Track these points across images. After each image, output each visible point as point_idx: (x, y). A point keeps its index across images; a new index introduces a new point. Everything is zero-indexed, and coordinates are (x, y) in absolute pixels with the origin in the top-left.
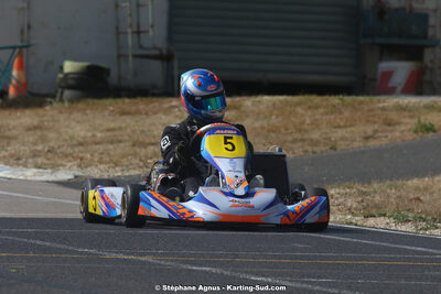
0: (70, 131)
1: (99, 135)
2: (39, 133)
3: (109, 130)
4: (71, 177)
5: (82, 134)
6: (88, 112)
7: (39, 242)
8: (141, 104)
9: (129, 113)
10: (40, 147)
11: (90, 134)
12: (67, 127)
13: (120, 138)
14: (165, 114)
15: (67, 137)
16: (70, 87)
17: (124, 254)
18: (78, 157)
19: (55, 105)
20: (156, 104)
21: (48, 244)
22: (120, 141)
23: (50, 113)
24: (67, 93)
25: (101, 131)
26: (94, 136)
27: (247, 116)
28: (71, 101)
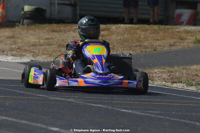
0: (28, 39)
1: (42, 41)
2: (13, 39)
3: (46, 39)
4: (29, 61)
5: (34, 40)
6: (36, 30)
7: (18, 91)
8: (62, 27)
9: (56, 31)
10: (13, 47)
11: (37, 41)
12: (26, 37)
13: (52, 43)
14: (73, 32)
15: (26, 42)
16: (27, 18)
17: (59, 97)
18: (32, 52)
19: (20, 26)
20: (69, 27)
21: (22, 92)
22: (52, 45)
23: (18, 30)
24: (26, 21)
25: (43, 40)
26: (39, 42)
27: (113, 34)
28: (28, 25)
